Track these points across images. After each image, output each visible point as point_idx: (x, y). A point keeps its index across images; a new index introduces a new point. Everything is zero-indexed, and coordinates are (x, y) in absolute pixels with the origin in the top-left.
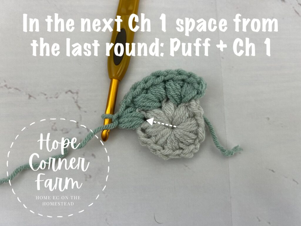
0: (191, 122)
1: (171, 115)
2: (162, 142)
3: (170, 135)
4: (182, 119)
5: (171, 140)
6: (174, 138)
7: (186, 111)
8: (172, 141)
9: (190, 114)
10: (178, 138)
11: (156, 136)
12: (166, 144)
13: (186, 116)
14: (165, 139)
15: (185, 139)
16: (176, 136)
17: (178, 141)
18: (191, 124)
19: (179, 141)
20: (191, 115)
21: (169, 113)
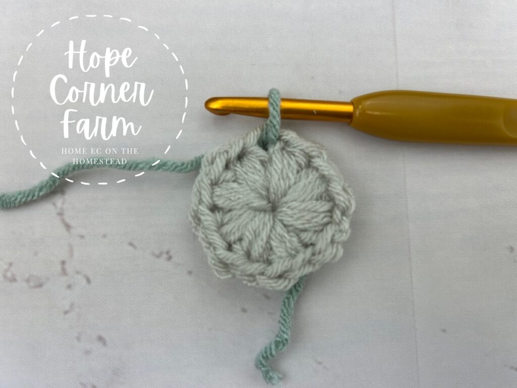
0: (308, 177)
1: (261, 182)
2: (261, 250)
3: (273, 227)
4: (287, 179)
5: (279, 237)
6: (285, 229)
7: (288, 157)
8: (282, 241)
9: (300, 161)
10: (291, 226)
11: (240, 240)
12: (271, 252)
13: (293, 169)
14: (265, 240)
15: (308, 220)
16: (285, 222)
17: (294, 233)
18: (310, 183)
19: (297, 231)
20: (303, 161)
21: (255, 179)
